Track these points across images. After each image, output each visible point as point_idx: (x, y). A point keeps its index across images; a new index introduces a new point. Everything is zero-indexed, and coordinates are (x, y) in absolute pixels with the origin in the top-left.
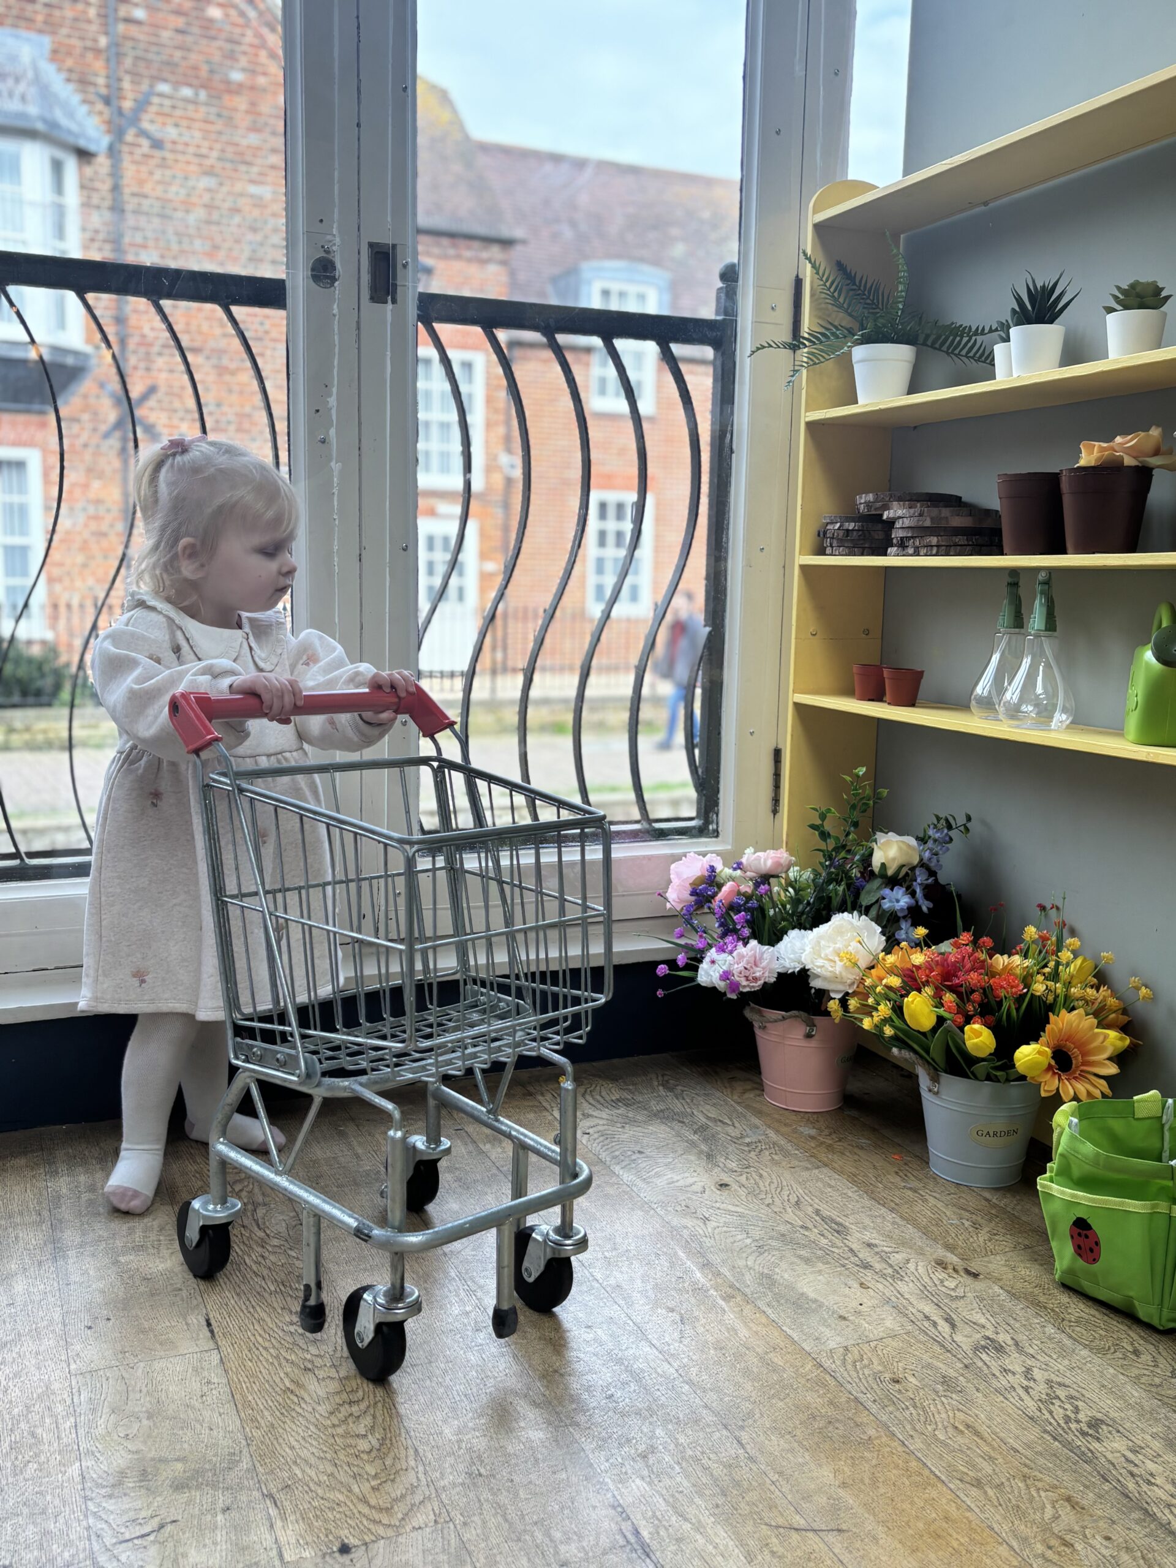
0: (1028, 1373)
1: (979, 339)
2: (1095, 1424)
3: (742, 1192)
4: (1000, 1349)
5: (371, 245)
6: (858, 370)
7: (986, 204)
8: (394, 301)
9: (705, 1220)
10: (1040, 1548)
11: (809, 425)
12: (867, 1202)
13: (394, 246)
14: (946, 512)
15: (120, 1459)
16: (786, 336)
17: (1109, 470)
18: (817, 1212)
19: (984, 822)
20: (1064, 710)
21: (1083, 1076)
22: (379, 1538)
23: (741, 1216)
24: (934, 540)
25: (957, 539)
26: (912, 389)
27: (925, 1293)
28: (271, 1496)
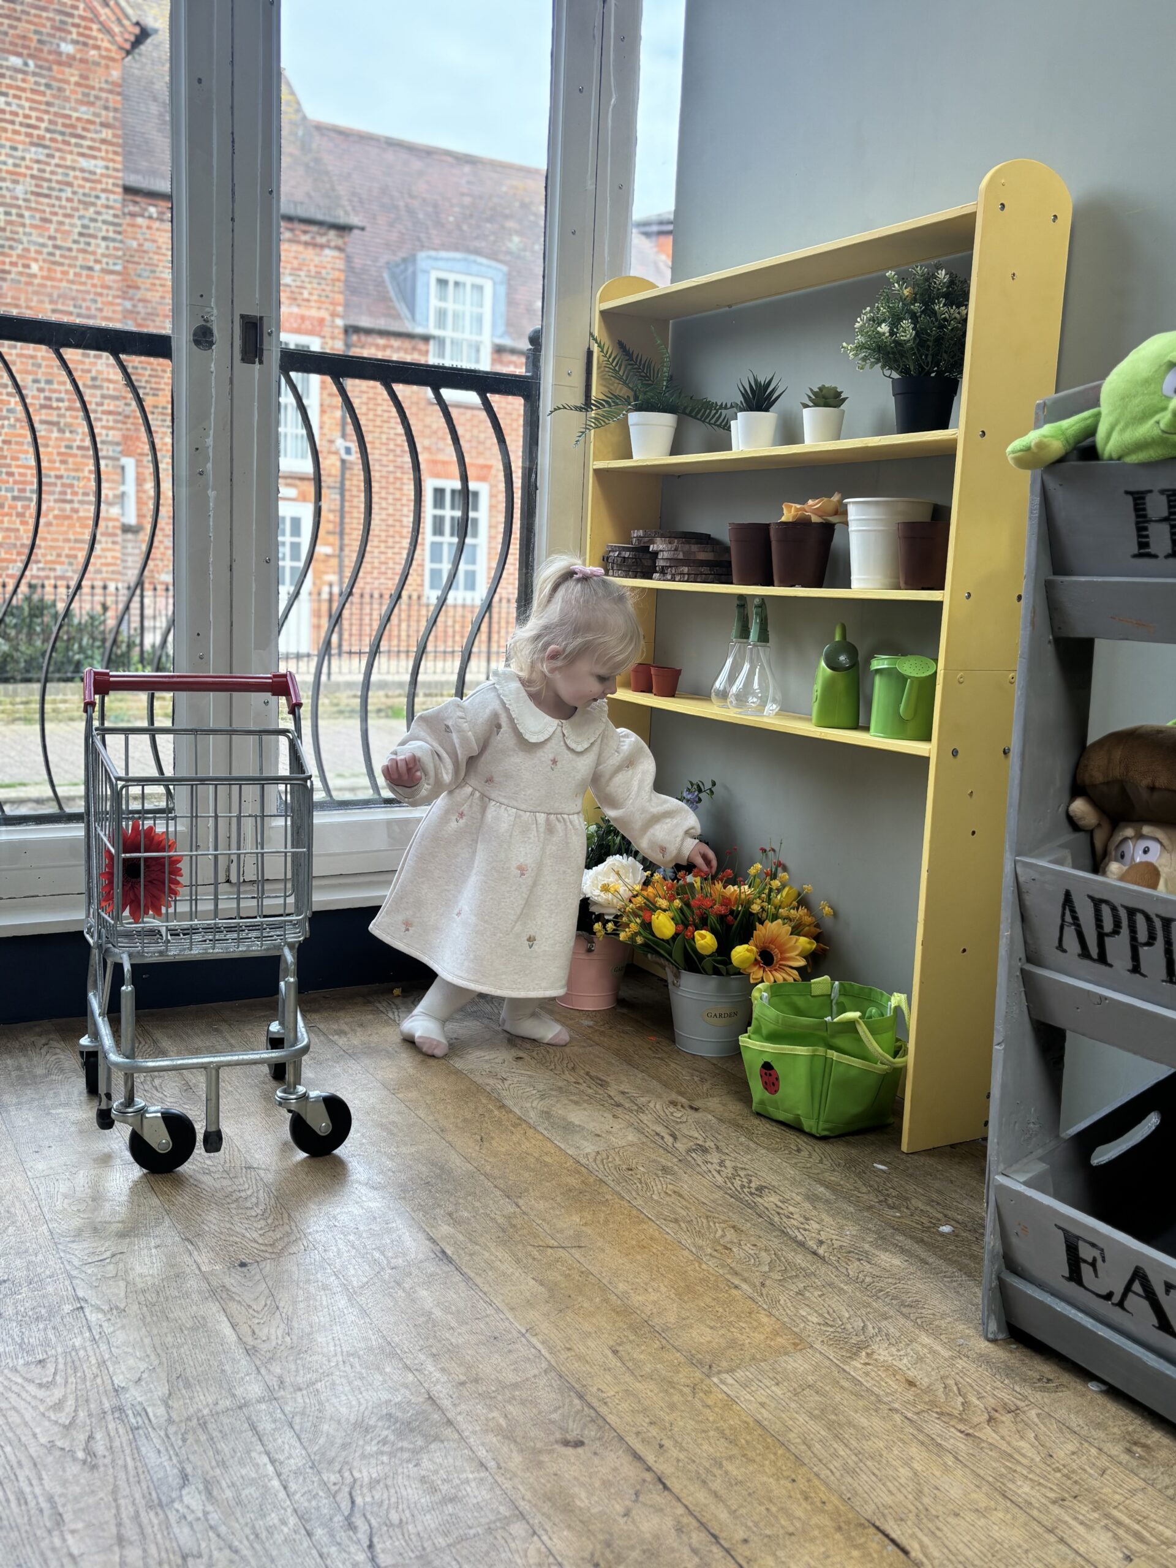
0: (722, 1163)
1: (724, 412)
2: (760, 1189)
3: (533, 1062)
4: (705, 1150)
5: (242, 317)
6: (633, 430)
7: (730, 306)
8: (261, 362)
9: (504, 1080)
10: (709, 1251)
11: (596, 471)
12: (625, 1067)
13: (261, 318)
14: (694, 548)
15: (77, 1222)
16: (579, 401)
17: (801, 525)
18: (588, 1074)
19: (726, 787)
20: (774, 701)
21: (781, 968)
22: (265, 1259)
23: (530, 1077)
24: (686, 570)
25: (702, 570)
26: (675, 450)
27: (659, 1120)
28: (188, 1240)
